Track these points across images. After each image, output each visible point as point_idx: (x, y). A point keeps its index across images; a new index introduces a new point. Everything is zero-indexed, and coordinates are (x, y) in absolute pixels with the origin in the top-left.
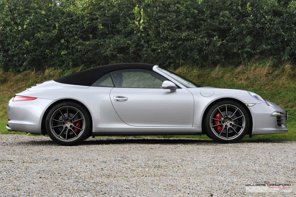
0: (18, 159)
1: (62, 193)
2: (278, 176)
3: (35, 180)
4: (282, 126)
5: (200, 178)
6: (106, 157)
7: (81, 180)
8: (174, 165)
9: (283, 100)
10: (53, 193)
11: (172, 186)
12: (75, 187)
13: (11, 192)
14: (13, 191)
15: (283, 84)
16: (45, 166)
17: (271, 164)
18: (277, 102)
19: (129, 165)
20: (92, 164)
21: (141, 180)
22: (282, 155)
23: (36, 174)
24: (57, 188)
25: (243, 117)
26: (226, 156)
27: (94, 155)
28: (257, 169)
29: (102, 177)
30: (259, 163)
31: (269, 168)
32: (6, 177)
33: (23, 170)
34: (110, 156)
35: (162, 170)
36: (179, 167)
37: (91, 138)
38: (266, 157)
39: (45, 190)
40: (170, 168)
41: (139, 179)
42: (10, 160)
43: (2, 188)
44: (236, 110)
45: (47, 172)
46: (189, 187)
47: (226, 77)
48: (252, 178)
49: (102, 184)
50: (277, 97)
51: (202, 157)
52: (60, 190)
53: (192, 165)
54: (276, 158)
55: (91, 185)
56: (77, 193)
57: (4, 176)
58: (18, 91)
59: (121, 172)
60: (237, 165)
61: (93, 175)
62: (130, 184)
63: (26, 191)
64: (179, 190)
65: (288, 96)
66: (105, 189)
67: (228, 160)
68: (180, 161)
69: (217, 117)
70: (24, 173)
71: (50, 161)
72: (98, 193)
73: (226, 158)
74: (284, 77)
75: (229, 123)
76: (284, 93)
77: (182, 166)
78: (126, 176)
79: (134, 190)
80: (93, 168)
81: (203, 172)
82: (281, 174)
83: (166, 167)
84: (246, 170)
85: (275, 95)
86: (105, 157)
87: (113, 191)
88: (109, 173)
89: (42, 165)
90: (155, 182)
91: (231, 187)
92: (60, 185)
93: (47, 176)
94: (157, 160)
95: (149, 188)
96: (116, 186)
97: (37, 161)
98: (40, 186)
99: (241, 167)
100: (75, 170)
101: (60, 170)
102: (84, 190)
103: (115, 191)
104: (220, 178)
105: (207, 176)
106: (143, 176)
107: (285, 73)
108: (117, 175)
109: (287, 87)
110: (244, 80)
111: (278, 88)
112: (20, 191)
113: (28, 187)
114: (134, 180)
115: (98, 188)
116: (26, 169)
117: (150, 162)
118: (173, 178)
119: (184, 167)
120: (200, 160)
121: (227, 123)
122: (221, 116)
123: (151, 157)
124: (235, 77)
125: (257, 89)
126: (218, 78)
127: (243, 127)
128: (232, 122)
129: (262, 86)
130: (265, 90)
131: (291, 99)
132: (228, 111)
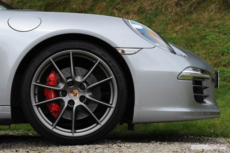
4: (205, 103)
9: (210, 51)
15: (211, 20)
25: (111, 80)
44: (94, 64)
47: (98, 9)
50: (198, 45)
65: (220, 43)
69: (50, 81)
74: (213, 6)
75: (78, 96)
76: (212, 36)
109: (218, 26)
110: (134, 13)
111: (200, 28)
121: (72, 95)
122: (58, 77)
124: (116, 9)
125: (159, 30)
126: (85, 10)
127: (112, 105)
128: (84, 92)
129: (168, 24)
130: (174, 32)
131: (226, 48)
132: (76, 68)
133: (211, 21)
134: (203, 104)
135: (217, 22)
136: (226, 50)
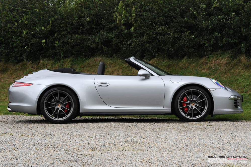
0: (17, 133)
1: (54, 163)
2: (239, 153)
3: (31, 151)
4: (238, 108)
5: (172, 153)
6: (93, 133)
7: (70, 152)
8: (150, 141)
9: (239, 86)
10: (46, 162)
11: (148, 160)
12: (65, 158)
13: (10, 161)
14: (13, 159)
16: (40, 139)
17: (232, 143)
18: (234, 88)
19: (111, 141)
20: (80, 138)
21: (121, 153)
22: (242, 135)
23: (32, 146)
24: (50, 159)
25: (206, 100)
26: (194, 135)
27: (82, 131)
28: (221, 147)
29: (88, 150)
30: (223, 142)
31: (231, 146)
32: (6, 148)
33: (21, 143)
34: (96, 133)
35: (139, 145)
36: (154, 143)
37: (78, 118)
38: (228, 137)
39: (39, 160)
40: (147, 144)
41: (119, 153)
42: (11, 133)
43: (3, 157)
44: (200, 94)
45: (42, 144)
46: (162, 160)
47: (191, 67)
48: (216, 154)
49: (88, 156)
50: (234, 83)
51: (174, 135)
52: (52, 160)
53: (165, 142)
54: (237, 138)
55: (79, 156)
56: (67, 163)
57: (5, 147)
58: (17, 79)
59: (105, 146)
60: (204, 143)
61: (81, 148)
62: (112, 156)
63: (23, 160)
64: (154, 163)
65: (243, 83)
66: (90, 160)
67: (196, 138)
68: (155, 138)
69: (184, 100)
70: (22, 145)
71: (45, 136)
72: (85, 164)
73: (194, 136)
74: (240, 67)
75: (194, 105)
76: (240, 80)
77: (157, 142)
78: (109, 150)
79: (116, 162)
80: (81, 142)
81: (174, 148)
82: (241, 152)
83: (143, 143)
84: (211, 148)
85: (233, 82)
86: (91, 133)
87: (97, 162)
88: (94, 147)
89: (37, 139)
90: (134, 156)
91: (198, 161)
92: (52, 156)
93: (41, 148)
94: (136, 137)
95: (128, 161)
96: (100, 158)
97: (34, 135)
98: (36, 156)
99: (207, 145)
100: (66, 144)
101: (53, 143)
102: (73, 161)
103: (99, 162)
104: (189, 154)
105: (178, 152)
106: (124, 150)
107: (241, 64)
108: (102, 148)
109: (242, 76)
110: (207, 69)
111: (235, 76)
112: (18, 160)
113: (25, 157)
114: (115, 154)
115: (85, 160)
116: (24, 141)
117: (129, 139)
118: (149, 152)
119: (158, 143)
120: (172, 137)
121: (192, 105)
122: (187, 99)
123: (130, 134)
124: (199, 67)
125: (218, 77)
126: (185, 67)
127: (206, 108)
128: (196, 104)
129: (221, 74)
130: (224, 78)
131: (246, 85)
132: (193, 95)
133: (240, 73)
134: (237, 108)
135: (242, 74)
136: (246, 86)
